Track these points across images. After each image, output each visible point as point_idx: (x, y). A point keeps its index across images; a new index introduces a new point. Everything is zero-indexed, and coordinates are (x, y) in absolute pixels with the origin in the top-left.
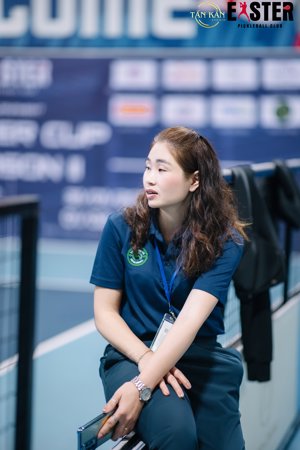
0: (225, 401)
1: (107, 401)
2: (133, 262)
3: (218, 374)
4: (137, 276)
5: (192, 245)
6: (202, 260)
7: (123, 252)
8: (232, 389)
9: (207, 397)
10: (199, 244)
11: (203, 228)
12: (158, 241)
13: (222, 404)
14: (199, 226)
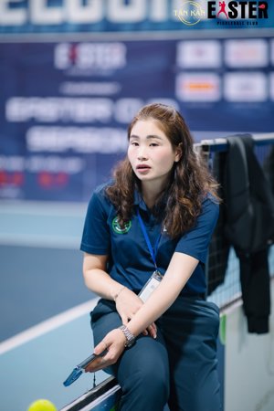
0: (201, 349)
1: (95, 346)
2: (118, 229)
3: (199, 325)
4: (122, 243)
5: (177, 210)
6: (185, 223)
7: (108, 222)
8: (209, 338)
9: (189, 347)
10: (183, 208)
11: (187, 193)
12: (141, 210)
13: (198, 353)
14: (183, 192)
